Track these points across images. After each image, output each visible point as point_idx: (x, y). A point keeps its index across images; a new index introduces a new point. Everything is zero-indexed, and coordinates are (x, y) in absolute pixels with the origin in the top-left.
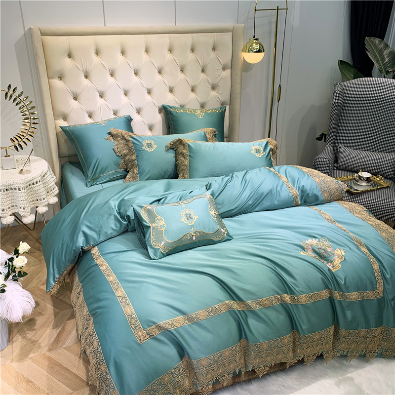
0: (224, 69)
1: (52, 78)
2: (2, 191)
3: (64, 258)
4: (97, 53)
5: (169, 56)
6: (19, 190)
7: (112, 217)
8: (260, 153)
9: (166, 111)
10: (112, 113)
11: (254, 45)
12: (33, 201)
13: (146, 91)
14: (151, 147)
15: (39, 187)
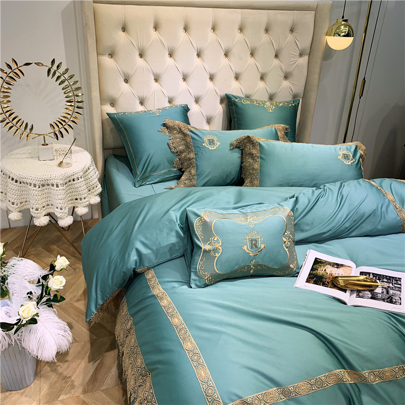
0: (301, 55)
1: (102, 55)
2: (38, 187)
3: (110, 281)
4: (156, 28)
5: (239, 36)
6: (57, 186)
7: (174, 234)
8: (348, 159)
9: (229, 102)
10: (168, 100)
11: (342, 27)
12: (72, 200)
13: (208, 77)
14: (214, 144)
15: (80, 184)
